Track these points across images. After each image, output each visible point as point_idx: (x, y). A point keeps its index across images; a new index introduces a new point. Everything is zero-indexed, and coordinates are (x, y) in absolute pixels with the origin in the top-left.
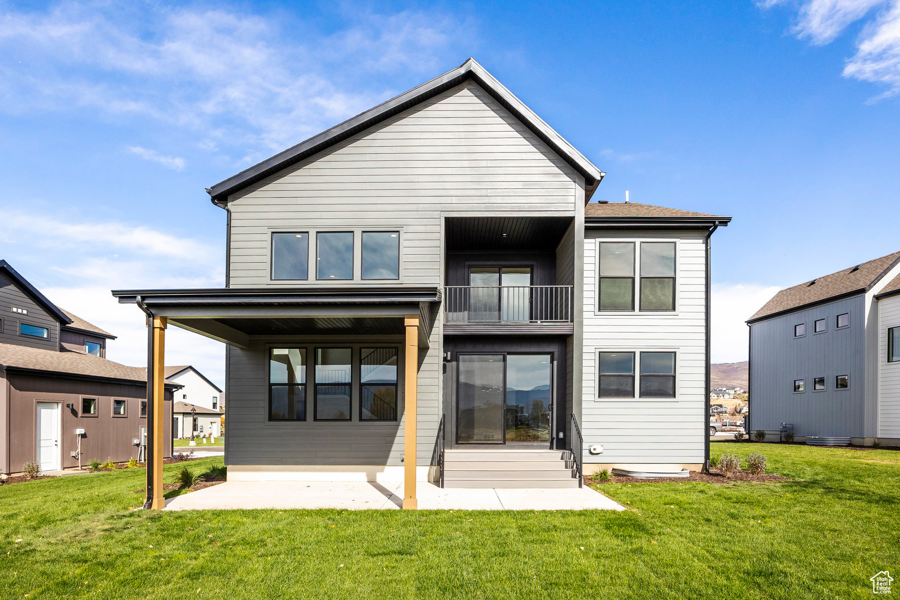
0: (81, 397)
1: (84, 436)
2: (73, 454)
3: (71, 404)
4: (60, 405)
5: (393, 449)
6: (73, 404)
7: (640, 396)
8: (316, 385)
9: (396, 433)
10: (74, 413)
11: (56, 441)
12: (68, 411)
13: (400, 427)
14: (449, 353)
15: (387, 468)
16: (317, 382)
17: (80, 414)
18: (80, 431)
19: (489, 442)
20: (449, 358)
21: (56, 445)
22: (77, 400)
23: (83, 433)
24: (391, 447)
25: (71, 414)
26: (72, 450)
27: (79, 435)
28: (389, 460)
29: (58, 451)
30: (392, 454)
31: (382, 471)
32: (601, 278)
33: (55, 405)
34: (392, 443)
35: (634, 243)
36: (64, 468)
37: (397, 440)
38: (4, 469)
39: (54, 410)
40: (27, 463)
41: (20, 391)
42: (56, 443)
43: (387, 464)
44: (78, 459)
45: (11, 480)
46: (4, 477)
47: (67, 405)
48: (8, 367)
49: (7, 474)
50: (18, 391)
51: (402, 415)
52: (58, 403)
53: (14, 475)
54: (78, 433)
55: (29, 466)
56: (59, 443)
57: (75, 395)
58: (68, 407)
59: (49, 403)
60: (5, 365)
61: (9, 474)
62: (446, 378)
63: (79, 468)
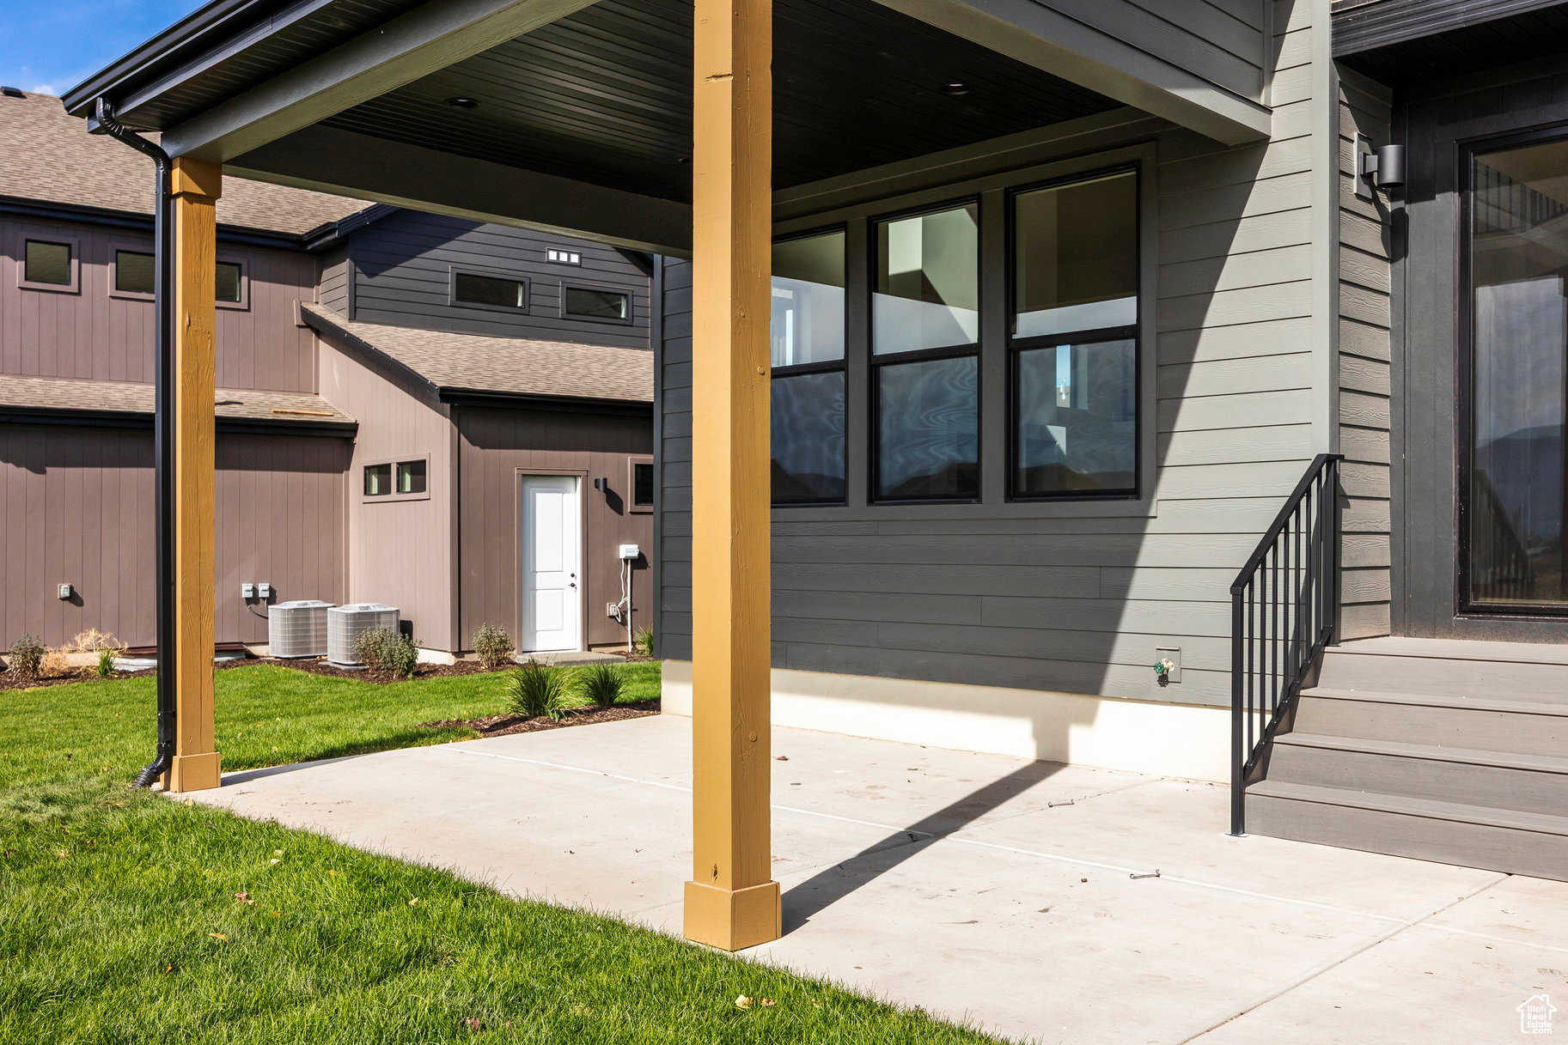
0: (630, 460)
1: (638, 563)
2: (612, 609)
3: (601, 478)
4: (579, 481)
5: (1126, 623)
6: (605, 480)
8: (876, 365)
9: (1134, 552)
10: (614, 501)
11: (573, 575)
12: (599, 497)
13: (1152, 526)
14: (1391, 151)
15: (1107, 709)
16: (883, 347)
17: (629, 505)
18: (627, 551)
20: (1391, 175)
21: (573, 585)
22: (621, 467)
23: (635, 554)
24: (1117, 614)
25: (607, 507)
26: (610, 600)
27: (626, 560)
28: (1114, 676)
29: (574, 600)
30: (1123, 648)
31: (1088, 719)
33: (571, 482)
34: (1120, 595)
36: (590, 648)
37: (1142, 583)
38: (447, 640)
39: (565, 495)
40: (483, 630)
41: (483, 448)
42: (573, 580)
43: (1105, 692)
44: (624, 623)
45: (460, 668)
46: (448, 659)
47: (597, 481)
48: (442, 389)
49: (454, 654)
50: (478, 448)
51: (1160, 467)
52: (575, 477)
53: (468, 658)
54: (622, 555)
55: (489, 638)
56: (578, 582)
57: (616, 454)
58: (597, 487)
59: (553, 478)
60: (440, 384)
61: (459, 653)
62: (1402, 281)
63: (629, 648)
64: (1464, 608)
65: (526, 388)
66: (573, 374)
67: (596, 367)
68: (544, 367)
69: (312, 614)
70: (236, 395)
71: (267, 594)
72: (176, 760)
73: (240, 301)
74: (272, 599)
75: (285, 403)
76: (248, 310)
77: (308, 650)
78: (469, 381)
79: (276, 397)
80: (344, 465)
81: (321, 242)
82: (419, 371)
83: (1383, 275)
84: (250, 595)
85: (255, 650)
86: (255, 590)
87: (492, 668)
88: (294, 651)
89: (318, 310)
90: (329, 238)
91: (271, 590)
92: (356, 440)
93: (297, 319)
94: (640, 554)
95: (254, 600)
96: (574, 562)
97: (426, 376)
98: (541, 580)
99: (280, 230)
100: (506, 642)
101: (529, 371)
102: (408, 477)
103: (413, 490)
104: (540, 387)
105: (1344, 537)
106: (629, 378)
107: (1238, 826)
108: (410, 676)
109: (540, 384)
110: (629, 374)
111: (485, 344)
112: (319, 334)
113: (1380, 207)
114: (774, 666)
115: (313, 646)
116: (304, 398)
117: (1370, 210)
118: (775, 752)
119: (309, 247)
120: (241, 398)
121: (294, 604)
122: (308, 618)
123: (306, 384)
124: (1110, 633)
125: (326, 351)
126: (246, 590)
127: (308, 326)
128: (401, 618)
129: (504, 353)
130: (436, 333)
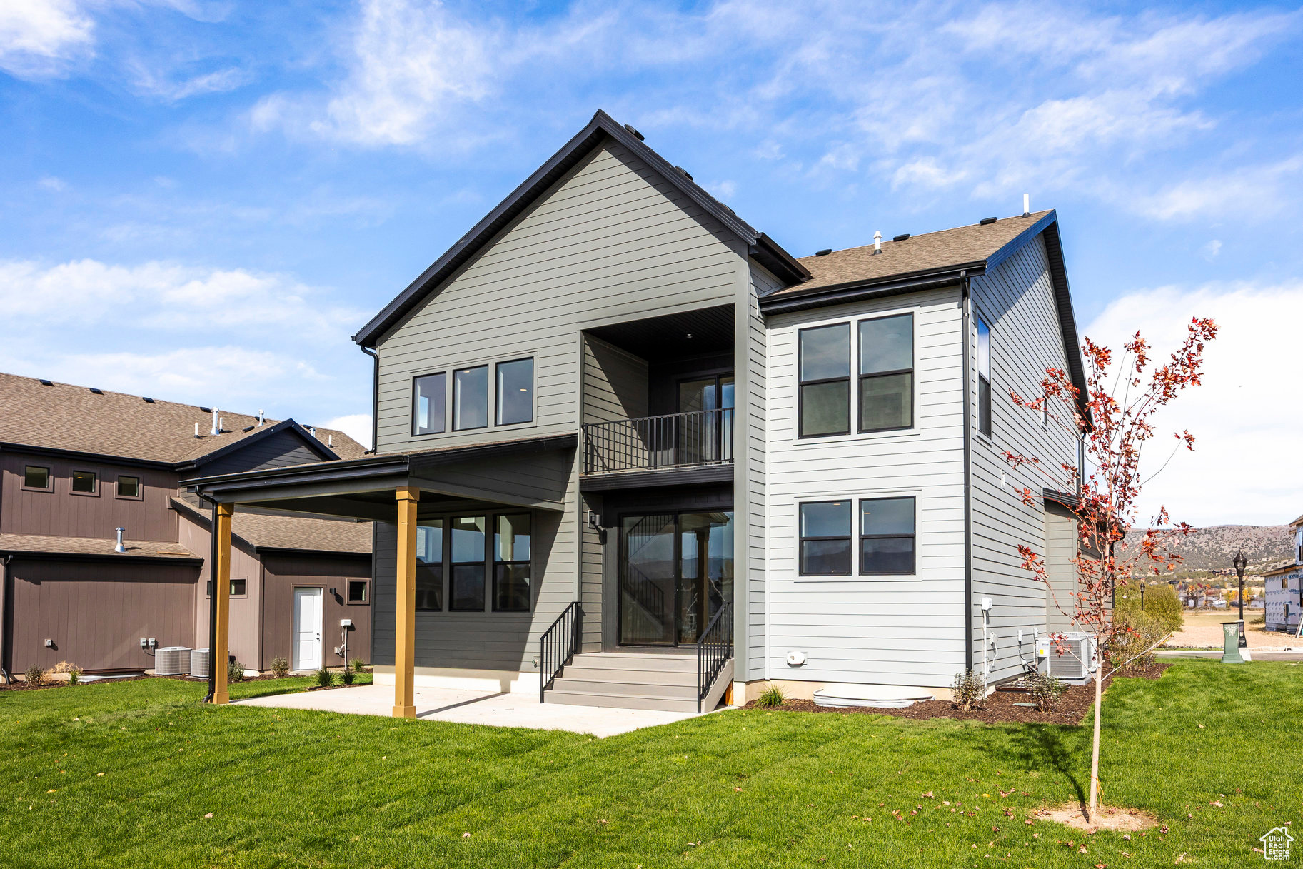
0: (347, 580)
1: (351, 628)
2: (337, 650)
3: (333, 588)
4: (322, 590)
6: (335, 589)
7: (862, 572)
8: (452, 566)
9: (529, 628)
10: (339, 599)
11: (318, 634)
12: (332, 597)
13: (534, 620)
14: (598, 516)
15: (521, 675)
16: (455, 560)
17: (346, 601)
18: (345, 622)
19: (657, 643)
20: (599, 522)
21: (318, 639)
22: (343, 583)
23: (349, 624)
25: (336, 602)
26: (337, 646)
27: (344, 627)
28: (523, 665)
29: (318, 646)
30: (525, 657)
31: (516, 679)
32: (801, 385)
33: (318, 590)
34: (525, 641)
35: (849, 323)
37: (530, 637)
38: (256, 665)
39: (315, 597)
40: (276, 660)
41: (276, 575)
42: (318, 636)
43: (521, 670)
44: (343, 656)
45: (262, 677)
46: (257, 674)
47: (331, 590)
48: (258, 548)
49: (259, 671)
50: (273, 575)
51: (536, 603)
52: (320, 588)
53: (266, 673)
54: (343, 624)
55: (279, 664)
56: (321, 637)
57: (340, 577)
58: (331, 592)
59: (309, 589)
60: (256, 545)
61: (262, 671)
62: (605, 551)
63: (346, 668)
64: (619, 644)
65: (297, 547)
66: (318, 537)
67: (329, 533)
68: (303, 533)
69: (180, 653)
70: (136, 544)
71: (154, 644)
72: (215, 695)
73: (138, 496)
74: (156, 646)
75: (162, 548)
76: (143, 501)
77: (178, 671)
78: (269, 543)
79: (157, 545)
80: (196, 580)
81: (185, 468)
82: (244, 538)
83: (601, 549)
84: (145, 644)
85: (147, 672)
86: (147, 642)
87: (280, 677)
88: (170, 671)
89: (179, 500)
90: (190, 467)
91: (156, 641)
92: (203, 567)
93: (168, 505)
94: (352, 624)
95: (147, 646)
96: (319, 628)
97: (248, 541)
98: (302, 636)
99: (161, 461)
100: (286, 665)
101: (296, 537)
102: (233, 587)
103: (236, 593)
104: (304, 546)
105: (584, 625)
106: (346, 539)
107: (542, 700)
108: (241, 680)
109: (303, 544)
110: (346, 537)
111: (271, 520)
112: (180, 513)
113: (599, 530)
114: (416, 666)
115: (180, 669)
116: (171, 545)
117: (596, 531)
118: (415, 691)
119: (177, 470)
120: (139, 545)
121: (170, 649)
122: (178, 656)
123: (172, 537)
124: (522, 652)
125: (183, 522)
126: (142, 642)
127: (174, 508)
128: (230, 655)
129: (282, 525)
130: (245, 514)
